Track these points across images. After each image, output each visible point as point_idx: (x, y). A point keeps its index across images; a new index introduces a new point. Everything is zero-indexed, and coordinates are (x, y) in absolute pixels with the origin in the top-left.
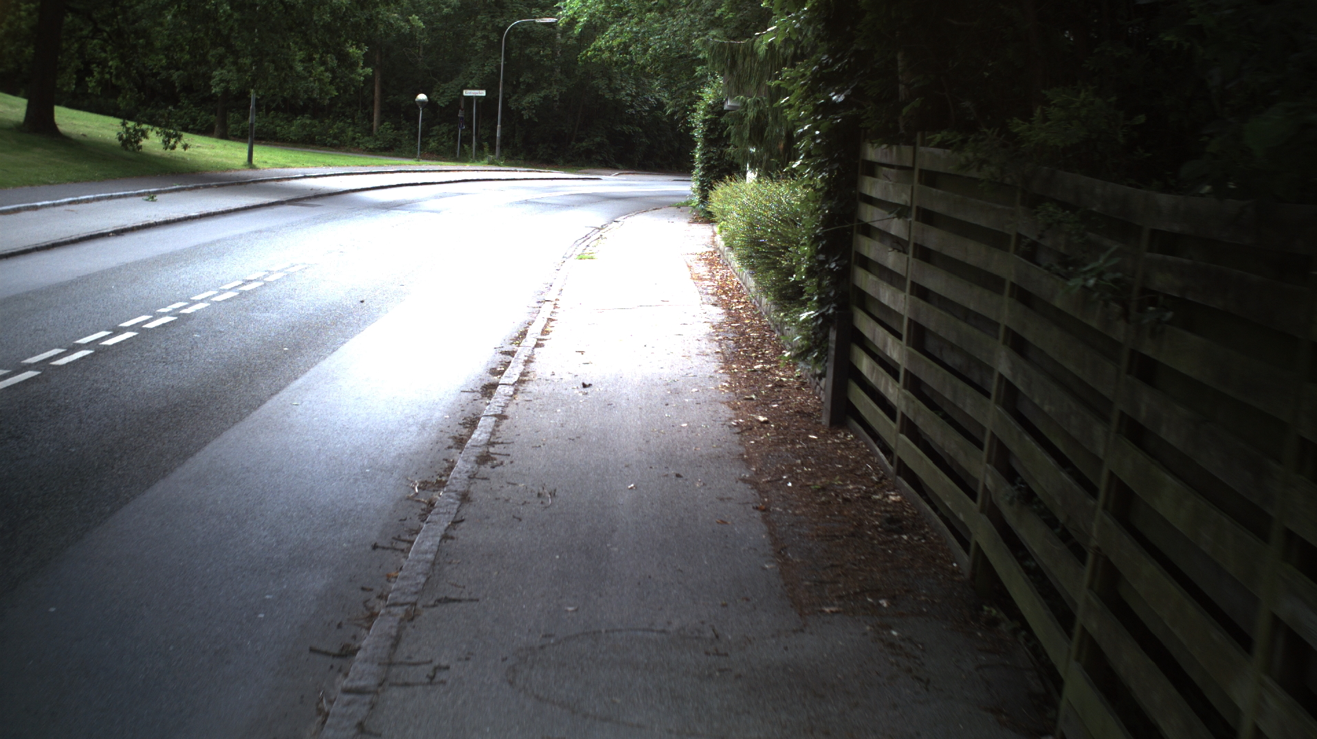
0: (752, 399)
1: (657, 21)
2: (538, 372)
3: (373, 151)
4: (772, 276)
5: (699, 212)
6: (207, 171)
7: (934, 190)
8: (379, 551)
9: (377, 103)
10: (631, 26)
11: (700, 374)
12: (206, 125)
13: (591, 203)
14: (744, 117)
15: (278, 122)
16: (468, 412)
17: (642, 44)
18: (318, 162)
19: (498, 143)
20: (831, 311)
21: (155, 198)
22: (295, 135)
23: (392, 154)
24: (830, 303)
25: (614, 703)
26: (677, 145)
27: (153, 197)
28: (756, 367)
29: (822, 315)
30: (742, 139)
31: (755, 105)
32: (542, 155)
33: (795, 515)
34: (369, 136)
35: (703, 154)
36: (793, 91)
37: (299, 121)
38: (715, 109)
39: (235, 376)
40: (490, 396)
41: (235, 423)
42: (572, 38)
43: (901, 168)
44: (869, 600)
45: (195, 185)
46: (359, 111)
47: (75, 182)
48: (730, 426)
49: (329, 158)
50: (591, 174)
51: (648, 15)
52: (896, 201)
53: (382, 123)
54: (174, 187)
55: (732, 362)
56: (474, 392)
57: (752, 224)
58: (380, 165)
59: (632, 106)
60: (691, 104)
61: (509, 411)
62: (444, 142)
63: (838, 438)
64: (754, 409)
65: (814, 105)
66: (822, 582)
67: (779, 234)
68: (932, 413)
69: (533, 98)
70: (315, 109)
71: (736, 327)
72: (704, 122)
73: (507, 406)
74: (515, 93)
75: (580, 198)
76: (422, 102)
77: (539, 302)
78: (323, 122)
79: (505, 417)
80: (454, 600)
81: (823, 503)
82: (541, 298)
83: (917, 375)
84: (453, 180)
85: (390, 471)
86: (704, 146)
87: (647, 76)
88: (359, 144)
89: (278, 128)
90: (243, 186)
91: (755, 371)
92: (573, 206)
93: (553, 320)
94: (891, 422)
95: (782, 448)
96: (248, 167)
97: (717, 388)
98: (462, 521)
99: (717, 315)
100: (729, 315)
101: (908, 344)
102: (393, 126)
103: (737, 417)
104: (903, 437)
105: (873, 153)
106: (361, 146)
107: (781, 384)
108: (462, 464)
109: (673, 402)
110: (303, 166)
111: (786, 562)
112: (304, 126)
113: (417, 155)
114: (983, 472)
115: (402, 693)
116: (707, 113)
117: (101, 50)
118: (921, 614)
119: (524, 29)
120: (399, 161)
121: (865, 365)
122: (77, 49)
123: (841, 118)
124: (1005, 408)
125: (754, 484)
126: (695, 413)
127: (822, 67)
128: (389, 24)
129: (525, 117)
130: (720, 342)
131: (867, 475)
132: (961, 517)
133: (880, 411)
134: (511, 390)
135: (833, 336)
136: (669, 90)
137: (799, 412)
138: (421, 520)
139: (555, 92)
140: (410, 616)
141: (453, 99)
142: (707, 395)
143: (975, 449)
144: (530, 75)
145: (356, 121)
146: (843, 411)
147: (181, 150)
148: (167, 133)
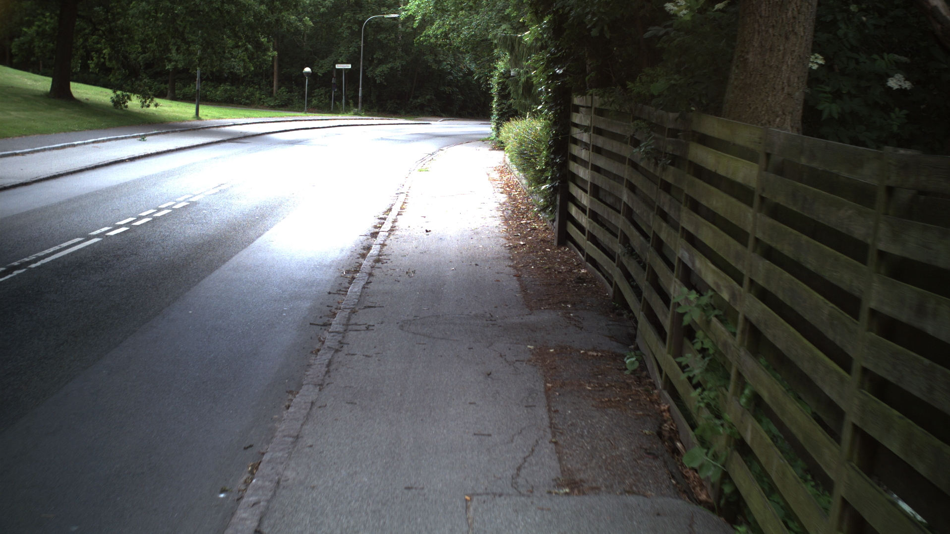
0: (518, 235)
1: (467, 17)
2: (401, 227)
3: (273, 107)
4: (532, 172)
5: (496, 143)
6: (170, 122)
7: (600, 117)
8: (331, 295)
9: (275, 74)
10: (449, 21)
11: (491, 226)
12: (158, 92)
13: (425, 139)
14: (519, 81)
15: (208, 88)
16: (365, 244)
17: (457, 32)
18: (241, 115)
19: (360, 100)
20: (557, 184)
21: (145, 139)
22: (220, 98)
23: (287, 109)
24: (556, 180)
25: (446, 334)
26: (483, 99)
27: (143, 139)
28: (522, 222)
29: (553, 186)
30: (518, 95)
31: (525, 74)
32: (390, 108)
33: (533, 278)
34: (270, 97)
35: (498, 105)
36: (538, 68)
37: (222, 88)
38: (505, 76)
39: (235, 229)
40: (376, 237)
41: (243, 248)
42: (409, 27)
43: (587, 107)
44: (563, 305)
45: (166, 130)
46: (264, 80)
47: (91, 130)
48: (505, 247)
49: (247, 112)
50: (424, 121)
51: (461, 13)
52: (585, 124)
53: (279, 87)
54: (154, 132)
55: (509, 220)
56: (366, 235)
57: (521, 143)
58: (281, 117)
59: (450, 73)
60: (490, 72)
61: (387, 242)
62: (323, 100)
63: (560, 250)
64: (519, 240)
65: (547, 75)
66: (542, 300)
67: (535, 148)
68: (601, 228)
69: (384, 68)
70: (235, 79)
71: (513, 204)
72: (499, 84)
73: (386, 240)
74: (371, 65)
75: (417, 136)
76: (308, 73)
77: (397, 194)
78: (238, 88)
79: (386, 245)
80: (373, 307)
81: (548, 273)
82: (398, 192)
83: (594, 210)
84: (331, 126)
85: (330, 266)
86: (499, 100)
87: (462, 53)
88: (264, 102)
89: (208, 93)
90: (196, 131)
91: (521, 224)
92: (413, 141)
93: (406, 203)
94: (583, 236)
95: (531, 254)
96: (196, 119)
97: (500, 231)
98: (371, 282)
99: (503, 198)
100: (510, 197)
101: (590, 195)
102: (287, 90)
103: (509, 243)
104: (589, 242)
105: (577, 100)
106: (265, 104)
107: (535, 229)
108: (366, 263)
109: (475, 237)
110: (231, 118)
111: (526, 294)
112: (226, 91)
113: (304, 109)
114: (618, 248)
115: (355, 333)
116: (500, 78)
117: (98, 43)
118: (586, 309)
119: (377, 22)
120: (293, 114)
121: (574, 211)
122: (82, 42)
123: (562, 82)
124: (626, 217)
125: (514, 267)
126: (487, 242)
127: (552, 54)
128: (289, 24)
129: (378, 82)
130: (503, 211)
131: (572, 263)
132: (610, 272)
133: (579, 233)
134: (387, 234)
135: (558, 198)
136: (475, 63)
137: (543, 240)
138: (350, 283)
139: (398, 64)
140: (353, 312)
141: (329, 71)
142: (494, 234)
143: (614, 238)
144: (380, 53)
145: (262, 87)
146: (564, 238)
147: (152, 108)
148: (144, 97)
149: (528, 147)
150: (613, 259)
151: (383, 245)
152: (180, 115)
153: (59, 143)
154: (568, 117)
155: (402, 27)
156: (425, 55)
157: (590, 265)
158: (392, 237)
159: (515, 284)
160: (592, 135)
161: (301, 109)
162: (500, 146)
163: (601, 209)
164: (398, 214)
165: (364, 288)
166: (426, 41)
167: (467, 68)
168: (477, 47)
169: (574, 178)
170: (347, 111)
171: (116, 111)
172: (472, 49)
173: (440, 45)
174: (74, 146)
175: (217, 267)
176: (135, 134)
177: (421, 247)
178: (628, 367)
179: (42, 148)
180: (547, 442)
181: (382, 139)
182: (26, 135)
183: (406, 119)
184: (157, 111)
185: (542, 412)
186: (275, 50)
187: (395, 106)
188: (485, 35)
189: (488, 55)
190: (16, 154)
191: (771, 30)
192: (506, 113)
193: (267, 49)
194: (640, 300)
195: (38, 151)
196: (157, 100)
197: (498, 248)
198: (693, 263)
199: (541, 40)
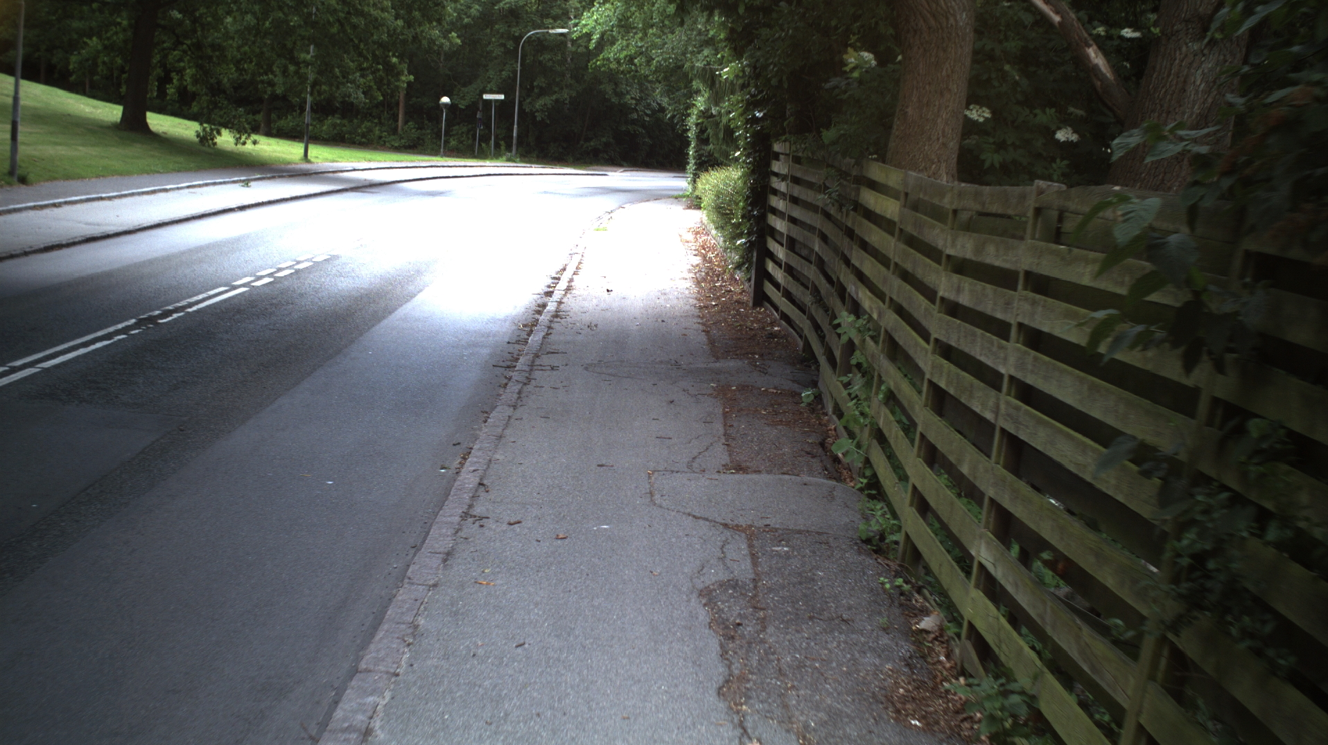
0: (710, 296)
2: (578, 287)
3: (399, 149)
5: (693, 200)
7: (797, 165)
8: (510, 344)
9: (401, 105)
11: (680, 287)
12: (254, 125)
14: (720, 123)
17: (646, 56)
19: (515, 141)
20: (754, 239)
21: (249, 184)
23: (416, 151)
24: (753, 234)
25: (631, 374)
26: (677, 145)
27: (247, 184)
28: (716, 284)
29: (749, 241)
30: (718, 139)
31: (725, 115)
33: (723, 333)
34: (394, 134)
35: (696, 152)
36: (738, 110)
38: (705, 115)
40: (551, 296)
42: (581, 47)
44: (750, 355)
46: (386, 113)
48: (694, 306)
50: (598, 170)
52: (783, 173)
53: (406, 122)
55: (702, 282)
56: (540, 294)
57: (718, 196)
59: (635, 110)
60: (687, 109)
62: (464, 141)
63: (755, 310)
64: (711, 301)
65: (746, 119)
66: (729, 351)
67: (733, 200)
68: (795, 282)
69: (546, 101)
70: (348, 110)
71: (708, 266)
72: (697, 125)
73: (562, 298)
74: (529, 96)
76: (446, 105)
77: (570, 254)
78: (351, 121)
79: (562, 303)
80: (555, 353)
81: (739, 330)
83: (789, 263)
86: (697, 145)
87: (651, 82)
88: (385, 142)
91: (715, 286)
92: (586, 196)
93: (582, 263)
94: (778, 293)
95: (723, 314)
96: (305, 161)
97: (690, 293)
98: (551, 334)
100: (705, 260)
101: (786, 248)
102: (417, 126)
103: (700, 303)
104: (784, 299)
105: (776, 147)
106: (387, 144)
107: (730, 291)
108: (544, 318)
109: (663, 297)
110: (348, 161)
111: (714, 346)
112: (334, 126)
113: (440, 152)
114: (807, 299)
115: (541, 372)
116: (699, 117)
117: (181, 60)
118: (773, 359)
119: (538, 38)
120: (426, 158)
121: (770, 266)
122: (159, 59)
123: (762, 127)
124: (818, 267)
125: (703, 324)
126: (675, 301)
127: (752, 96)
128: (432, 41)
129: (538, 119)
130: (695, 273)
131: (766, 322)
132: (801, 326)
133: (775, 290)
134: (564, 293)
135: (755, 254)
136: (669, 96)
137: (738, 302)
138: (529, 335)
139: (566, 96)
140: (536, 356)
141: (473, 102)
142: (683, 296)
143: (806, 290)
144: (543, 80)
145: (383, 121)
146: (760, 298)
147: (249, 147)
148: (239, 132)
149: (725, 200)
150: (804, 312)
151: (560, 303)
152: (284, 156)
153: (147, 187)
154: (768, 165)
155: (572, 45)
156: (601, 83)
157: (784, 323)
158: (568, 296)
159: (703, 338)
160: (790, 184)
161: (435, 152)
162: (695, 203)
163: (796, 262)
164: (574, 274)
165: (544, 338)
166: (604, 65)
167: (658, 103)
168: (671, 75)
169: (772, 232)
170: (497, 155)
171: (204, 148)
172: (665, 78)
173: (622, 72)
174: (166, 190)
175: (384, 317)
176: (236, 179)
177: (603, 305)
178: (804, 400)
179: (130, 192)
180: (720, 444)
181: (545, 192)
182: (103, 176)
183: (575, 168)
184: (253, 150)
185: (718, 427)
186: (410, 73)
187: (561, 150)
188: (681, 60)
189: (686, 87)
190: (102, 199)
191: (927, 87)
192: (705, 162)
193: (400, 73)
194: (823, 345)
195: (125, 196)
196: (254, 137)
197: (688, 307)
198: (857, 294)
199: (742, 77)
